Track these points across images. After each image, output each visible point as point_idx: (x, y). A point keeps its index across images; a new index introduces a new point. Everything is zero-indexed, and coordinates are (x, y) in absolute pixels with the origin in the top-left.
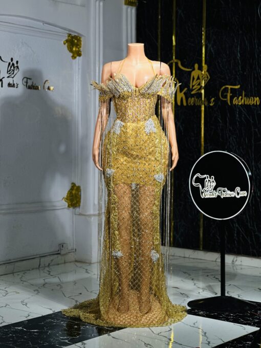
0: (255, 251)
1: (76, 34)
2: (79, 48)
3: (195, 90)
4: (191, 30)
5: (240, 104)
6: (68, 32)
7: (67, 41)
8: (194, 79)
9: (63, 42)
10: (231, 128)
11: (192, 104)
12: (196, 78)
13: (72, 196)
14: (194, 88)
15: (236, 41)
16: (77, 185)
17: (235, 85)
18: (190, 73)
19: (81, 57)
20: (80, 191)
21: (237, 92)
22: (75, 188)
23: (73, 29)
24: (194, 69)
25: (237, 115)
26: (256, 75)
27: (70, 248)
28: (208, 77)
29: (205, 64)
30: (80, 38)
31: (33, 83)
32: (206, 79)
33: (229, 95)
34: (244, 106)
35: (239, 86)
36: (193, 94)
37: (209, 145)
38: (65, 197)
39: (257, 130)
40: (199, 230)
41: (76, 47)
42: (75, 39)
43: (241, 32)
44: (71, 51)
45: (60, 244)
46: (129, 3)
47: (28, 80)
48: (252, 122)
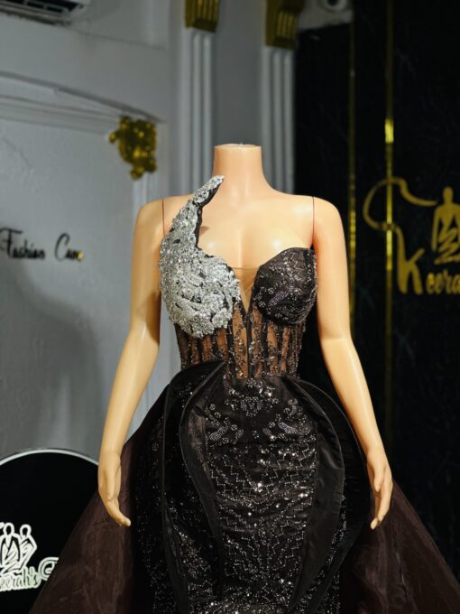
1: (142, 118)
2: (148, 152)
3: (445, 255)
6: (120, 112)
7: (118, 134)
8: (441, 225)
9: (107, 138)
11: (438, 291)
12: (447, 223)
14: (442, 249)
18: (431, 211)
19: (156, 175)
23: (135, 104)
24: (441, 202)
30: (153, 126)
31: (26, 243)
36: (440, 265)
41: (143, 149)
42: (140, 130)
44: (128, 157)
46: (277, 42)
47: (14, 235)
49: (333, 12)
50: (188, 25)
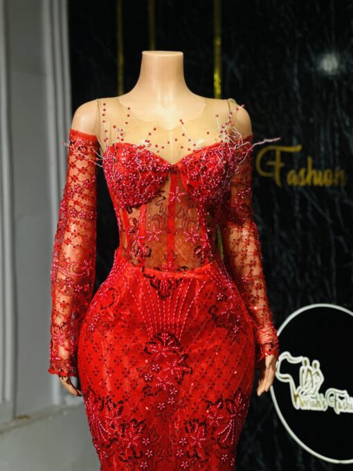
5: (302, 183)
10: (284, 234)
15: (288, 53)
17: (290, 144)
21: (296, 161)
25: (297, 208)
26: (336, 124)
33: (278, 164)
34: (311, 188)
35: (298, 148)
39: (341, 239)
43: (299, 35)
48: (329, 220)
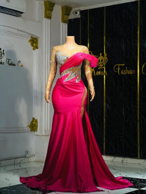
0: (134, 155)
1: (35, 37)
2: (37, 44)
4: (97, 35)
5: (125, 74)
6: (31, 36)
7: (30, 40)
8: (99, 61)
9: (28, 41)
10: (120, 87)
11: (99, 75)
12: (101, 60)
13: (33, 125)
14: (99, 66)
15: (122, 40)
16: (36, 119)
17: (122, 64)
19: (38, 49)
20: (37, 123)
21: (123, 68)
22: (35, 120)
23: (34, 34)
24: (100, 56)
25: (123, 80)
26: (133, 58)
27: (31, 154)
28: (107, 60)
29: (105, 53)
30: (37, 39)
31: (12, 62)
32: (106, 61)
33: (119, 69)
34: (127, 75)
35: (124, 65)
36: (99, 69)
37: (108, 97)
38: (29, 125)
39: (134, 88)
40: (103, 144)
41: (36, 44)
42: (35, 40)
43: (124, 35)
44: (32, 45)
45: (26, 152)
46: (64, 21)
47: (9, 60)
48: (131, 83)
49: (76, 15)
50: (45, 18)
